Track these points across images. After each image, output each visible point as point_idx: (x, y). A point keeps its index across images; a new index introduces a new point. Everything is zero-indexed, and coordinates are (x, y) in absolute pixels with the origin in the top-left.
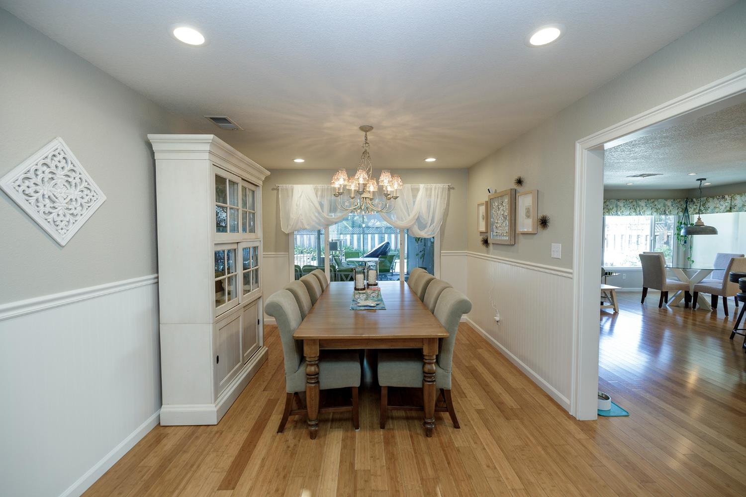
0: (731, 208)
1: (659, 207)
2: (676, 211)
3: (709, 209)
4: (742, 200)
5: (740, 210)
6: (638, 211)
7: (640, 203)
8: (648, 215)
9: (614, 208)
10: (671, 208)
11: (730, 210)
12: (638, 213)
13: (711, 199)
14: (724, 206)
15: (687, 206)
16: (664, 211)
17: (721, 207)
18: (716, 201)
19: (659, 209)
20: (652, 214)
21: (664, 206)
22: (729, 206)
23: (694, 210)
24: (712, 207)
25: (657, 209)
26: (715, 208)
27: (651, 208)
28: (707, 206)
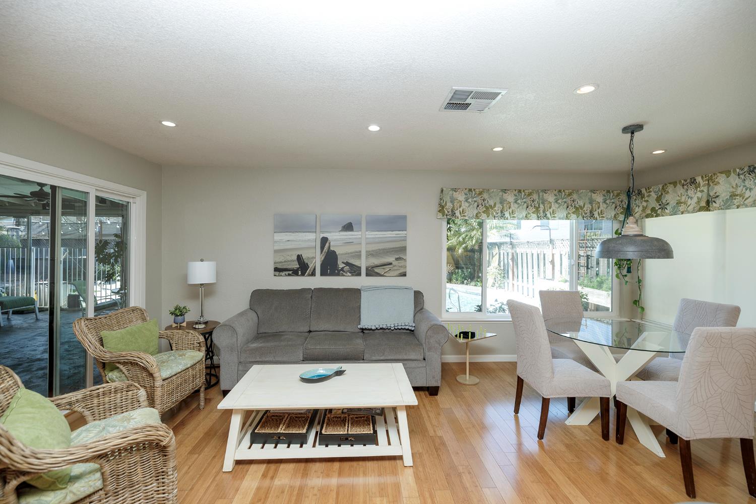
0: (708, 202)
1: (581, 203)
2: (613, 213)
3: (668, 207)
4: (730, 184)
5: (727, 206)
6: (541, 211)
7: (546, 196)
8: (560, 219)
9: (497, 206)
10: (603, 206)
11: (707, 206)
12: (542, 214)
13: (670, 188)
14: (695, 200)
15: (629, 202)
16: (591, 212)
17: (689, 201)
18: (680, 190)
19: (581, 208)
20: (567, 218)
21: (591, 203)
22: (705, 199)
23: (644, 209)
24: (673, 203)
25: (577, 209)
26: (679, 203)
27: (566, 205)
28: (664, 202)
